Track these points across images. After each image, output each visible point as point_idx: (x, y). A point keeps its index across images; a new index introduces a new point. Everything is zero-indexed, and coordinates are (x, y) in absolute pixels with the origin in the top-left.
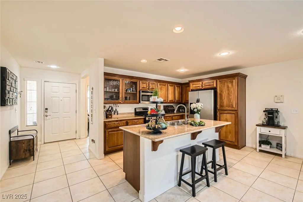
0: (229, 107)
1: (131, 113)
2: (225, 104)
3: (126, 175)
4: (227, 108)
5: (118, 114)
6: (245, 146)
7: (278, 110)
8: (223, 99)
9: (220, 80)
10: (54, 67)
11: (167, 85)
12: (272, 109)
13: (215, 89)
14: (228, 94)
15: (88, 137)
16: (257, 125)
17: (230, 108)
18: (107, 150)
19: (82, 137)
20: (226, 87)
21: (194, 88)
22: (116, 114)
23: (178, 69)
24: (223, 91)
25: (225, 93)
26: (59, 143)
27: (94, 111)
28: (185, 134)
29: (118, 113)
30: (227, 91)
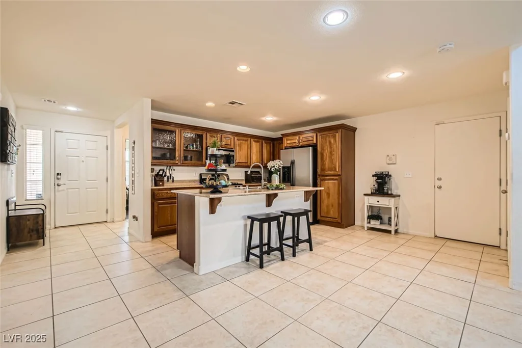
0: (330, 171)
1: (194, 181)
2: (327, 166)
3: (180, 252)
4: (329, 172)
5: (173, 181)
6: (354, 224)
7: (390, 174)
8: (325, 160)
9: (321, 134)
10: (72, 108)
11: (249, 140)
12: (382, 172)
13: (315, 147)
14: (331, 152)
15: (128, 220)
16: (365, 195)
17: (332, 172)
18: (156, 229)
19: (116, 219)
20: (328, 144)
21: (288, 145)
22: (171, 181)
23: (264, 116)
24: (325, 148)
25: (326, 151)
26: (80, 227)
27: (136, 175)
28: (251, 195)
29: (173, 179)
30: (329, 149)
